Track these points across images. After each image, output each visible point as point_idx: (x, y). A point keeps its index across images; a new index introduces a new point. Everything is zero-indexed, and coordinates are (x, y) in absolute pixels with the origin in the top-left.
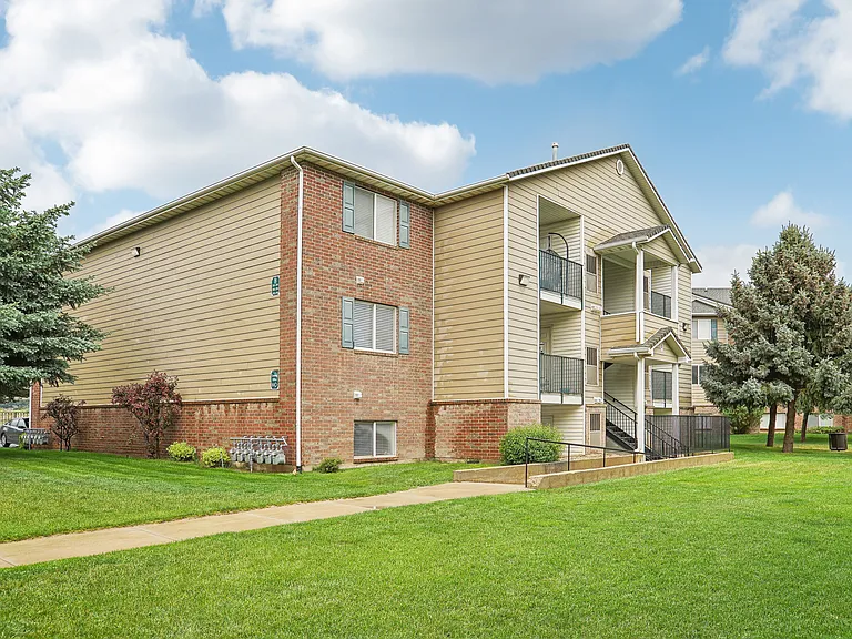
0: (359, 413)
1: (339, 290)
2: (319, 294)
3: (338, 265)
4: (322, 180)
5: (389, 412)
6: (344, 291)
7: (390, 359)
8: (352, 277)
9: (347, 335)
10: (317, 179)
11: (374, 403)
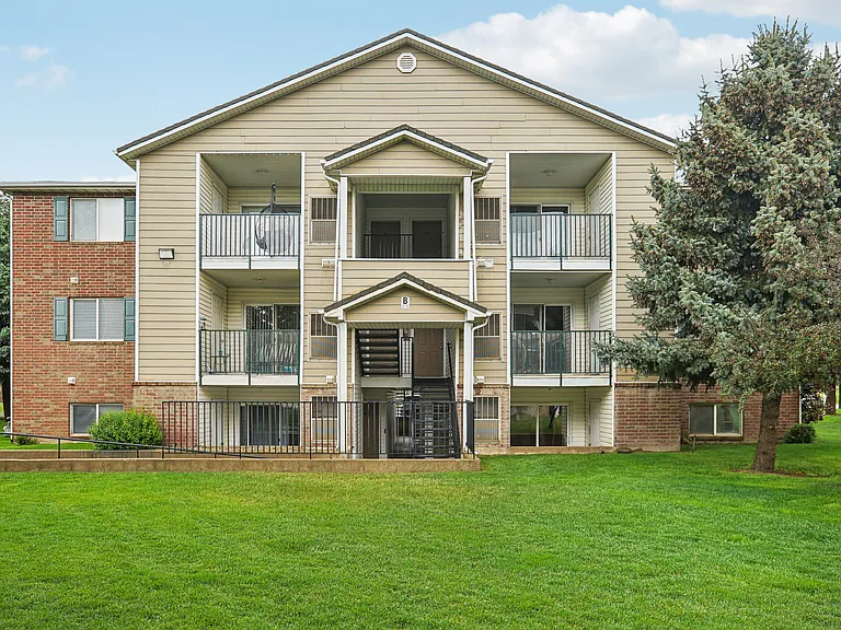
0: (72, 396)
1: (52, 292)
2: (30, 299)
3: (50, 271)
4: (31, 204)
5: (112, 395)
6: (58, 292)
7: (112, 347)
8: (66, 278)
9: (61, 330)
10: (26, 204)
11: (93, 386)
